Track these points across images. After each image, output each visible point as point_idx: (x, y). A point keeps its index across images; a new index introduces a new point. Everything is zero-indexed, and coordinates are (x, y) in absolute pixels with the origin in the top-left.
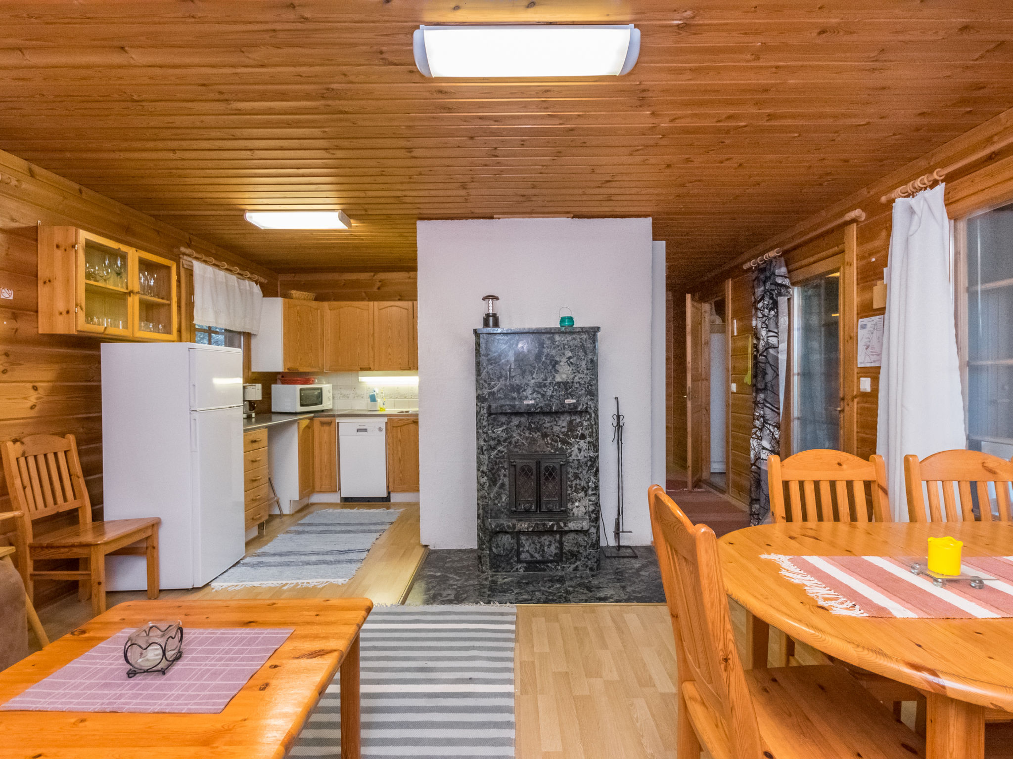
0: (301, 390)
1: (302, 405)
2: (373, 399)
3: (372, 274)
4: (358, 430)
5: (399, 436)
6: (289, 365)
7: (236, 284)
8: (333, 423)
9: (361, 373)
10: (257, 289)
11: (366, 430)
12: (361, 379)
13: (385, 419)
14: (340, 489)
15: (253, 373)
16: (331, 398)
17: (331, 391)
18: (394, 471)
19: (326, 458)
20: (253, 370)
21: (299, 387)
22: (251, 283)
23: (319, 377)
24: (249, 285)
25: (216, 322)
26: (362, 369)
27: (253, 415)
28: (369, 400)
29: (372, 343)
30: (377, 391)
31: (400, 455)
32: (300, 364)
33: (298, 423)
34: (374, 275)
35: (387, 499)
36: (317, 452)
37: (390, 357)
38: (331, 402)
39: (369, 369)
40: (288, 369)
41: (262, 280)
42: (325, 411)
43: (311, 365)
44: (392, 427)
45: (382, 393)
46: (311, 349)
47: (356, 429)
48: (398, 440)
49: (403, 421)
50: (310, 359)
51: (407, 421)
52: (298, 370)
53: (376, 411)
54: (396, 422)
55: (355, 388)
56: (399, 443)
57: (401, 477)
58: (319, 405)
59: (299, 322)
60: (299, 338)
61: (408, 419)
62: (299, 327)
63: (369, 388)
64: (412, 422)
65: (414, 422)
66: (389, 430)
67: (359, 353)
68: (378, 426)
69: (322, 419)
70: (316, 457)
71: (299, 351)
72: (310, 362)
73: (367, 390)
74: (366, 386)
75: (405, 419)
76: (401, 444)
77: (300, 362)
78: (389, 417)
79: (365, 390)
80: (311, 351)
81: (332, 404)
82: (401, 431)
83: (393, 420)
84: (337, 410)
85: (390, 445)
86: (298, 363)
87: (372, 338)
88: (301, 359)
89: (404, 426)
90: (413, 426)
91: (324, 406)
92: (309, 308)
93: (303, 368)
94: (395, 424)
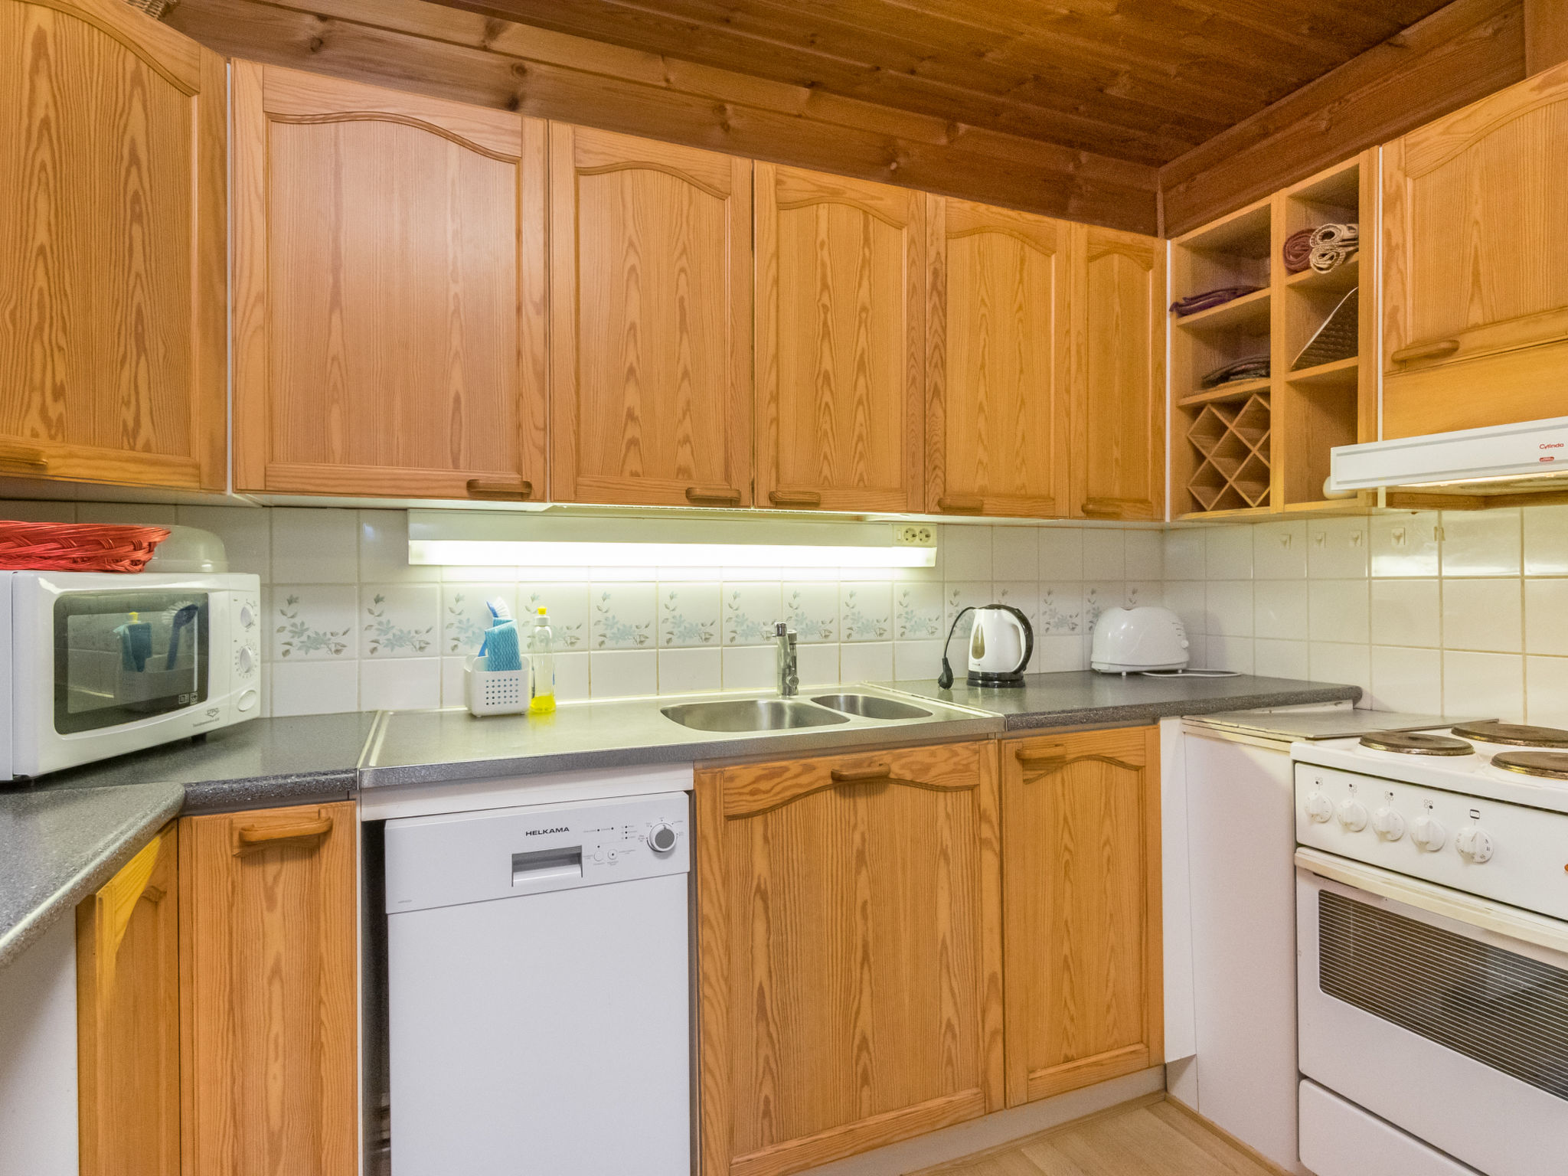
0: (64, 611)
1: (67, 720)
2: (505, 653)
4: (522, 863)
5: (761, 866)
8: (339, 835)
11: (573, 857)
12: (429, 550)
13: (685, 778)
16: (256, 656)
17: (254, 614)
18: (731, 1075)
19: (273, 1084)
28: (477, 657)
29: (539, 349)
30: (505, 611)
31: (761, 972)
32: (55, 427)
34: (491, 32)
37: (632, 432)
38: (254, 681)
39: (524, 492)
42: (209, 747)
43: (140, 442)
44: (721, 819)
45: (543, 623)
46: (140, 339)
47: (513, 855)
48: (753, 891)
49: (784, 777)
50: (127, 404)
51: (804, 780)
52: (43, 467)
53: (518, 715)
54: (746, 790)
55: (378, 600)
56: (759, 903)
57: (767, 1099)
58: (188, 705)
59: (46, 122)
60: (42, 237)
61: (809, 769)
62: (44, 155)
63: (458, 600)
64: (830, 781)
65: (840, 782)
66: (707, 841)
67: (457, 399)
68: (648, 825)
69: (244, 818)
70: (203, 1090)
71: (40, 328)
72: (131, 424)
73: (452, 611)
74: (445, 585)
75: (794, 766)
76: (766, 909)
77: (55, 410)
78: (699, 765)
79: (438, 607)
80: (141, 349)
81: (258, 691)
82: (766, 839)
83: (731, 779)
84: (271, 719)
85: (712, 927)
86: (34, 412)
87: (534, 321)
88: (59, 393)
89: (784, 808)
90: (830, 803)
91: (216, 710)
92: (131, 57)
93: (71, 455)
94: (741, 798)
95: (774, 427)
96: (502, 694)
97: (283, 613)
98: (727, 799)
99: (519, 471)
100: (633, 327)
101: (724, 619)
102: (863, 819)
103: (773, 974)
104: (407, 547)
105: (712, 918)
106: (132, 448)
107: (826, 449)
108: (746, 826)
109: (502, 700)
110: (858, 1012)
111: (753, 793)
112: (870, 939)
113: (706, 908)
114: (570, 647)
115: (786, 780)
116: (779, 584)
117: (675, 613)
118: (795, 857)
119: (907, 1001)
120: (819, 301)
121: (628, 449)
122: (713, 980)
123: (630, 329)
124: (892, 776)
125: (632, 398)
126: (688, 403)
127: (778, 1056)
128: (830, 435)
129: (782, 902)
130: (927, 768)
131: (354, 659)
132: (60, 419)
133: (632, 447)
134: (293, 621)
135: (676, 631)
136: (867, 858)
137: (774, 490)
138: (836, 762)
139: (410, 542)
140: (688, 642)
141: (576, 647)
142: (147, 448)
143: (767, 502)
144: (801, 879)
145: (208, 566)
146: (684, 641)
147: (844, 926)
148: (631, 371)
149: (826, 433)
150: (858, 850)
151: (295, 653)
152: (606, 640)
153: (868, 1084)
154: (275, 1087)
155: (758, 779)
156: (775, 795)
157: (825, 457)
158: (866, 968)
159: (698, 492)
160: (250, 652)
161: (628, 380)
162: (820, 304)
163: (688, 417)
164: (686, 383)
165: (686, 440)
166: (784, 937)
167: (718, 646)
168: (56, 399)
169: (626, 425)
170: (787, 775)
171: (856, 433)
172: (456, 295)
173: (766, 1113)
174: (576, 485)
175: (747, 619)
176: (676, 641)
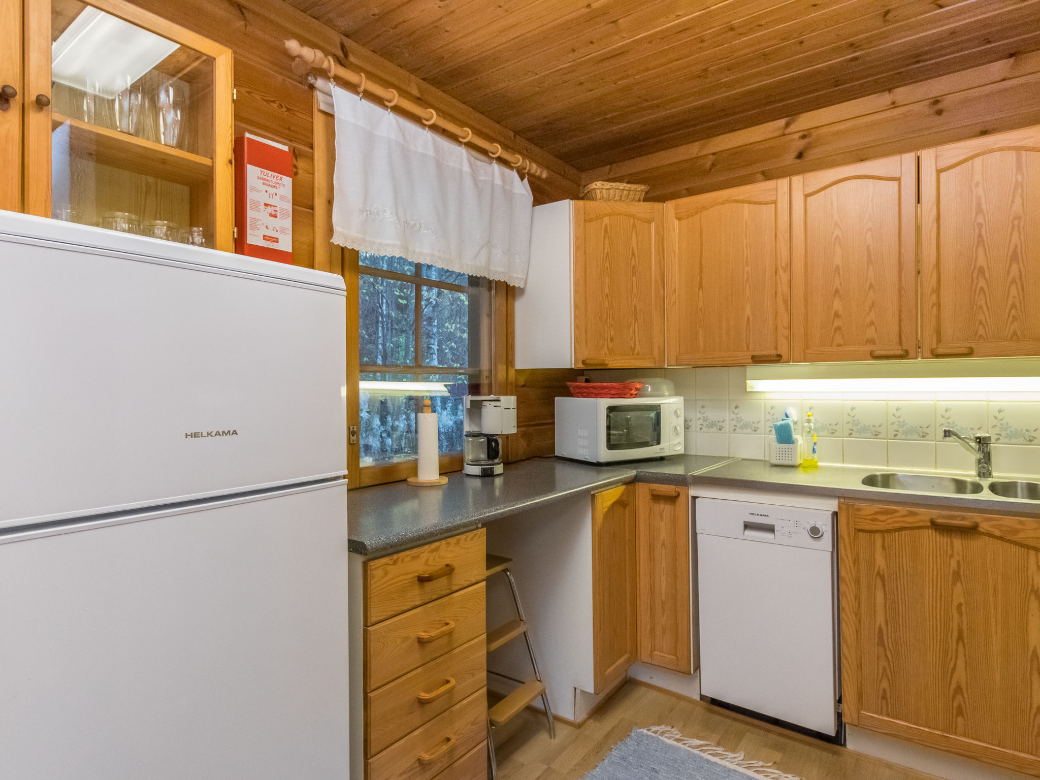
0: (611, 409)
1: (611, 446)
2: (784, 435)
3: (782, 122)
4: (747, 526)
5: (880, 561)
6: (586, 354)
7: (466, 168)
8: (682, 499)
9: (752, 370)
10: (522, 190)
11: (770, 529)
12: (754, 385)
13: (832, 505)
14: (698, 667)
15: (519, 372)
16: (681, 429)
17: (681, 413)
18: (860, 666)
19: (663, 583)
20: (520, 364)
21: (605, 403)
22: (507, 171)
23: (658, 380)
24: (503, 176)
25: (406, 249)
26: (758, 360)
27: (499, 469)
28: (773, 436)
29: (786, 289)
30: (794, 415)
31: (880, 619)
32: (611, 351)
33: (593, 496)
34: (787, 125)
35: (836, 740)
36: (643, 566)
37: (837, 323)
38: (681, 439)
39: (777, 359)
40: (584, 362)
41: (534, 168)
42: (664, 462)
43: (636, 351)
44: (852, 531)
45: (809, 421)
46: (635, 316)
47: (744, 522)
48: (875, 574)
49: (894, 515)
50: (632, 339)
51: (909, 519)
52: (607, 365)
53: (793, 467)
54: (870, 517)
55: (736, 407)
56: (879, 583)
57: (884, 690)
58: (652, 445)
59: (608, 253)
60: (607, 290)
61: (914, 514)
62: (607, 264)
63: (772, 408)
64: (929, 524)
65: (935, 525)
66: (844, 539)
67: (748, 319)
68: (808, 523)
69: (654, 486)
70: (642, 577)
71: (607, 319)
72: (633, 346)
73: (769, 413)
74: (766, 401)
75: (902, 510)
76: (884, 586)
77: (611, 345)
78: (842, 500)
79: (763, 411)
80: (636, 320)
81: (683, 443)
82: (883, 547)
83: (859, 510)
84: (696, 456)
85: (847, 585)
86: (605, 347)
87: (784, 277)
88: (612, 340)
89: (897, 533)
90: (930, 537)
91: (663, 449)
92: (632, 219)
93: (615, 360)
94: (866, 521)
95: (935, 309)
96: (784, 455)
97: (700, 412)
98: (856, 520)
99: (776, 349)
100: (838, 267)
101: (938, 425)
102: (958, 552)
103: (889, 623)
104: (746, 383)
105: (847, 580)
106: (633, 355)
107: (981, 317)
108: (870, 537)
109: (784, 458)
110: (954, 669)
111: (873, 520)
112: (965, 627)
113: (843, 573)
114: (831, 435)
115: (896, 517)
116: (985, 403)
117: (899, 419)
118: (904, 563)
119: (998, 679)
120: (975, 221)
121: (835, 332)
122: (848, 612)
123: (836, 269)
124: (981, 529)
125: (837, 305)
126: (873, 303)
127: (892, 670)
128: (985, 308)
129: (895, 585)
130: (1016, 531)
131: (726, 433)
132: (612, 348)
133: (838, 331)
134: (703, 415)
135: (900, 430)
136: (962, 577)
137: (934, 347)
138: (934, 513)
139: (747, 381)
140: (909, 437)
141: (835, 435)
142: (638, 354)
143: (929, 355)
144: (909, 577)
145: (666, 393)
146: (906, 436)
147: (942, 614)
148: (837, 291)
149: (981, 307)
150: (954, 571)
151: (704, 429)
152: (853, 433)
153: (962, 715)
154: (664, 588)
155: (876, 513)
156: (889, 524)
157: (981, 322)
158: (961, 644)
159: (878, 353)
160: (678, 428)
161: (834, 296)
162: (975, 224)
163: (873, 311)
164: (871, 291)
165: (872, 323)
166: (897, 605)
167: (933, 441)
168: (611, 342)
169: (834, 319)
170: (896, 515)
171: (1010, 303)
172: (748, 272)
173: (884, 697)
174: (805, 354)
175: (956, 425)
176: (900, 436)
